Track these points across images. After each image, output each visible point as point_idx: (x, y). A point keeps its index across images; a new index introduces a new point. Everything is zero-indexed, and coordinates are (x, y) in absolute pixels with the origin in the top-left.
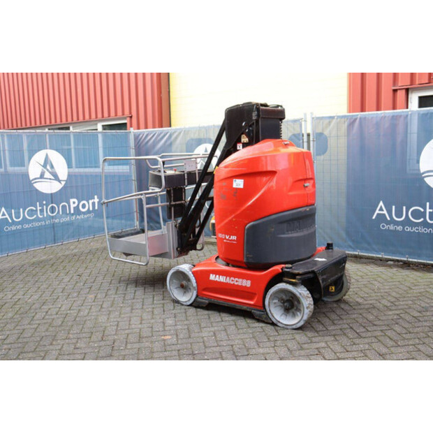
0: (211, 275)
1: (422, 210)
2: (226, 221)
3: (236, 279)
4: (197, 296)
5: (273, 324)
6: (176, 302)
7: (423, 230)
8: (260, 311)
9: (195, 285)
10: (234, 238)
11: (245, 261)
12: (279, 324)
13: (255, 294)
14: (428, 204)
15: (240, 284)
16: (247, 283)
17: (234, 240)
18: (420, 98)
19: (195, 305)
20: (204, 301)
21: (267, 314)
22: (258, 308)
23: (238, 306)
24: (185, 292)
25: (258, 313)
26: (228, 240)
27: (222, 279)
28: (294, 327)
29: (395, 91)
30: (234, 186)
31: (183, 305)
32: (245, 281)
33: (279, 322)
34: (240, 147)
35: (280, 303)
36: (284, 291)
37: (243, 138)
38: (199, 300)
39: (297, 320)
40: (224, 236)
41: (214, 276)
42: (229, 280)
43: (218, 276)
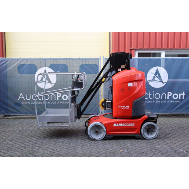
0: (114, 124)
1: (148, 94)
2: (124, 100)
3: (128, 124)
4: (106, 135)
5: (145, 139)
6: (94, 140)
7: (148, 102)
8: (139, 135)
9: (105, 130)
10: (128, 107)
11: (132, 115)
12: (147, 139)
13: (137, 128)
14: (150, 92)
15: (129, 125)
16: (133, 125)
17: (128, 108)
18: (138, 53)
19: (105, 139)
20: (110, 136)
21: (142, 136)
22: (138, 134)
23: (128, 135)
24: (97, 134)
25: (138, 136)
26: (124, 108)
27: (120, 125)
28: (153, 138)
29: (131, 50)
31: (98, 140)
32: (131, 124)
33: (147, 138)
34: (119, 70)
35: (146, 131)
36: (148, 125)
37: (122, 66)
38: (107, 136)
39: (154, 135)
40: (122, 107)
41: (116, 124)
42: (124, 125)
43: (118, 124)
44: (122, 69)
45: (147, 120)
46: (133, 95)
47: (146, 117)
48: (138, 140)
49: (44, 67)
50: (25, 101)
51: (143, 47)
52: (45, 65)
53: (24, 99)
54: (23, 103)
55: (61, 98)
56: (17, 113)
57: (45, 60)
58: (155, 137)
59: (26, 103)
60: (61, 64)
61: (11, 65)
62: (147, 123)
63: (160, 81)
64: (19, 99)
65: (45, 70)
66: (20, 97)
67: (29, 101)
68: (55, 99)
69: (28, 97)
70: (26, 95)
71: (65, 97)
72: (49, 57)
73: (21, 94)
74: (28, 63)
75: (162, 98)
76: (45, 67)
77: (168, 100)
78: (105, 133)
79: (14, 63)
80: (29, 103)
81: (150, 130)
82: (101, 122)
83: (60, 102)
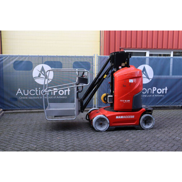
0: (117, 117)
2: (126, 95)
4: (109, 126)
5: (143, 129)
6: (99, 131)
9: (108, 122)
10: (129, 101)
12: (145, 129)
13: (136, 120)
15: (130, 118)
16: (133, 117)
19: (108, 130)
20: (113, 127)
21: (141, 127)
23: (129, 126)
24: (101, 126)
25: (137, 126)
26: (126, 102)
27: (122, 117)
28: (150, 128)
30: (130, 82)
31: (102, 132)
32: (132, 116)
34: (120, 67)
35: (144, 122)
36: (146, 117)
37: (123, 64)
38: (110, 128)
39: (150, 126)
40: (123, 101)
41: (118, 116)
42: (125, 117)
43: (120, 116)
44: (123, 67)
45: (145, 113)
46: (134, 90)
47: (144, 110)
48: (138, 131)
49: (41, 64)
50: (22, 96)
51: (131, 47)
52: (43, 61)
53: (22, 95)
54: (21, 98)
55: (57, 93)
56: (15, 108)
57: (43, 57)
58: (151, 127)
59: (24, 98)
60: (57, 62)
61: (9, 62)
62: (145, 115)
63: (147, 78)
64: (17, 95)
65: (43, 66)
66: (18, 92)
67: (26, 96)
68: (52, 94)
69: (26, 93)
70: (24, 90)
71: (61, 92)
72: (46, 55)
73: (19, 89)
74: (26, 60)
75: (148, 93)
76: (43, 64)
77: (153, 94)
78: (109, 125)
79: (13, 60)
80: (27, 98)
81: (147, 121)
82: (104, 115)
83: (56, 97)
